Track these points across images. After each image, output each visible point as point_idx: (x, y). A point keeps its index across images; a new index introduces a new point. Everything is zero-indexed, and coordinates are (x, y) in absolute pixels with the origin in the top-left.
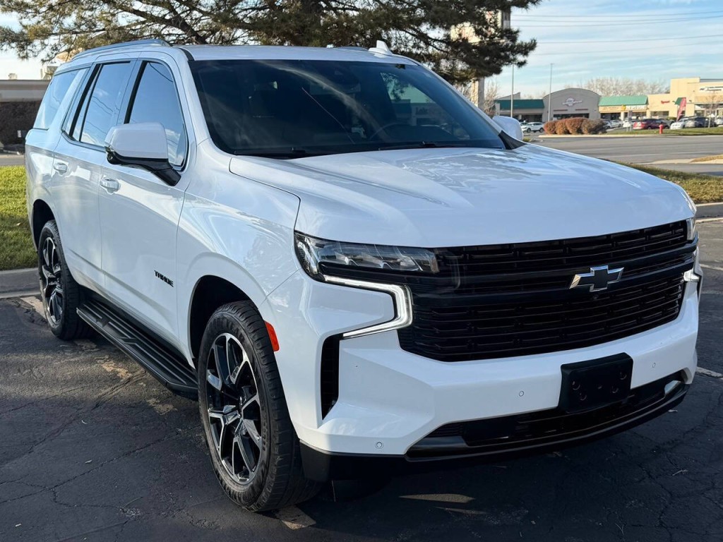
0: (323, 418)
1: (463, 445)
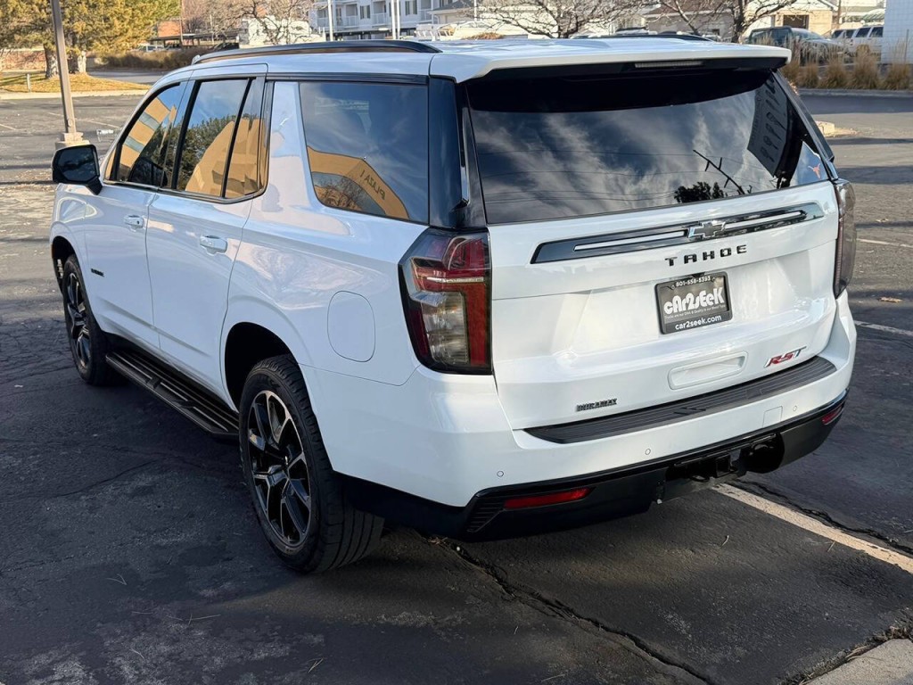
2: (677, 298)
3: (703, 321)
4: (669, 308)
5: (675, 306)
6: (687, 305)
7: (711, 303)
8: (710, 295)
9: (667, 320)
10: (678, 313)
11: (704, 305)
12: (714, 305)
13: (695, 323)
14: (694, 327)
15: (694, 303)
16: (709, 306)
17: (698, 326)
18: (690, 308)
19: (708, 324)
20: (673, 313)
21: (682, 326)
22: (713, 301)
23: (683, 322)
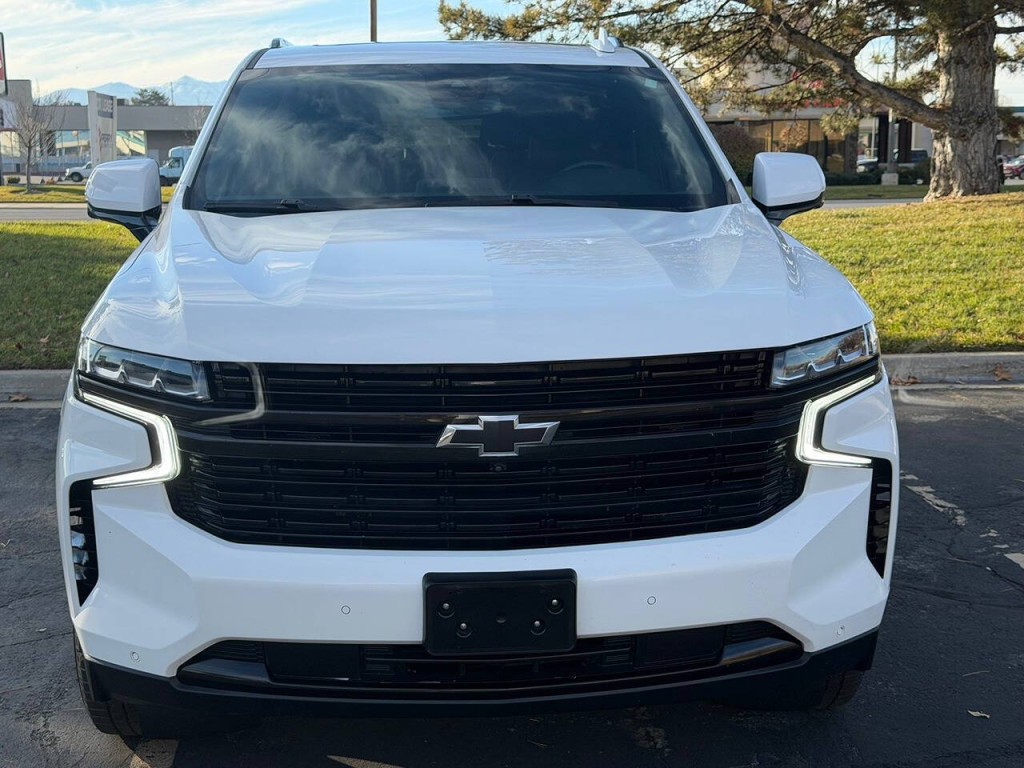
0: (81, 603)
1: (266, 680)
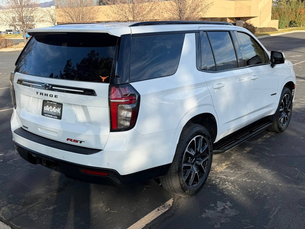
2: (47, 106)
3: (52, 116)
4: (45, 108)
5: (47, 108)
6: (50, 109)
7: (56, 112)
8: (56, 109)
9: (44, 111)
10: (47, 111)
11: (54, 111)
12: (57, 113)
13: (50, 116)
14: (49, 117)
15: (52, 110)
16: (55, 113)
17: (50, 117)
18: (51, 111)
19: (53, 118)
20: (46, 110)
21: (46, 115)
22: (57, 111)
23: (47, 114)
